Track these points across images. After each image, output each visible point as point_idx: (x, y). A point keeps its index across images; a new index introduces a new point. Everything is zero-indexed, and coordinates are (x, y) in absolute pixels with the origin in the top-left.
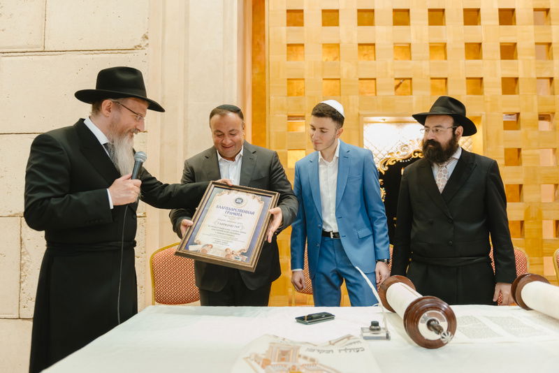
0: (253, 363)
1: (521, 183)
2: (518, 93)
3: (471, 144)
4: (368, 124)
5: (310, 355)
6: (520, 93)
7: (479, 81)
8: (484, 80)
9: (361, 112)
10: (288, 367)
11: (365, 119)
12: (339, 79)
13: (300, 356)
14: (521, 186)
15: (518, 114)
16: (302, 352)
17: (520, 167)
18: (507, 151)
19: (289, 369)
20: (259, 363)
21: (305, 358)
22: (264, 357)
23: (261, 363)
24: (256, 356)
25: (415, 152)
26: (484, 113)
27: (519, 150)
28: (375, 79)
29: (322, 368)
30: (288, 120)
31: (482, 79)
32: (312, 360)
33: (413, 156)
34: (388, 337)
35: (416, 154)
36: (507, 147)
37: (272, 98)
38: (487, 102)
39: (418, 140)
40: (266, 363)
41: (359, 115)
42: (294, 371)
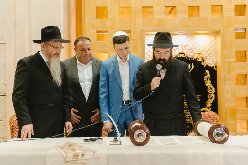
1: (246, 73)
2: (246, 15)
3: (216, 48)
4: (150, 36)
6: (247, 15)
7: (221, 7)
8: (223, 7)
9: (144, 29)
10: (71, 149)
11: (146, 33)
12: (130, 7)
13: (76, 145)
14: (246, 75)
15: (245, 29)
17: (246, 63)
18: (237, 52)
20: (60, 148)
21: (78, 146)
22: (62, 146)
25: (179, 54)
26: (222, 28)
27: (246, 52)
28: (153, 7)
29: (84, 148)
30: (97, 33)
31: (222, 6)
32: (81, 146)
33: (178, 56)
34: (120, 144)
35: (180, 55)
36: (238, 50)
37: (87, 20)
38: (225, 21)
39: (181, 45)
40: (63, 148)
41: (142, 30)
42: (73, 150)
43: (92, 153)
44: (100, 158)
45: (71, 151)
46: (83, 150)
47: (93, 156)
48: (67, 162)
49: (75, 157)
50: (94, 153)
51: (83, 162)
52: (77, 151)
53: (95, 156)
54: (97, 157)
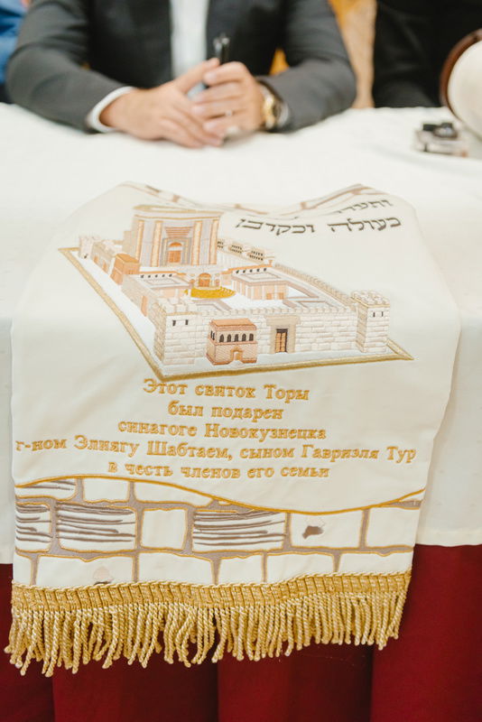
0: (89, 264)
5: (250, 239)
10: (188, 279)
13: (220, 244)
16: (228, 230)
19: (192, 282)
20: (105, 268)
21: (236, 249)
22: (118, 249)
23: (111, 267)
24: (99, 247)
29: (284, 276)
32: (256, 255)
40: (124, 266)
42: (205, 289)
43: (350, 320)
45: (188, 298)
46: (281, 296)
47: (359, 342)
48: (164, 379)
49: (224, 350)
50: (363, 318)
51: (285, 380)
52: (242, 304)
53: (374, 344)
54: (389, 353)
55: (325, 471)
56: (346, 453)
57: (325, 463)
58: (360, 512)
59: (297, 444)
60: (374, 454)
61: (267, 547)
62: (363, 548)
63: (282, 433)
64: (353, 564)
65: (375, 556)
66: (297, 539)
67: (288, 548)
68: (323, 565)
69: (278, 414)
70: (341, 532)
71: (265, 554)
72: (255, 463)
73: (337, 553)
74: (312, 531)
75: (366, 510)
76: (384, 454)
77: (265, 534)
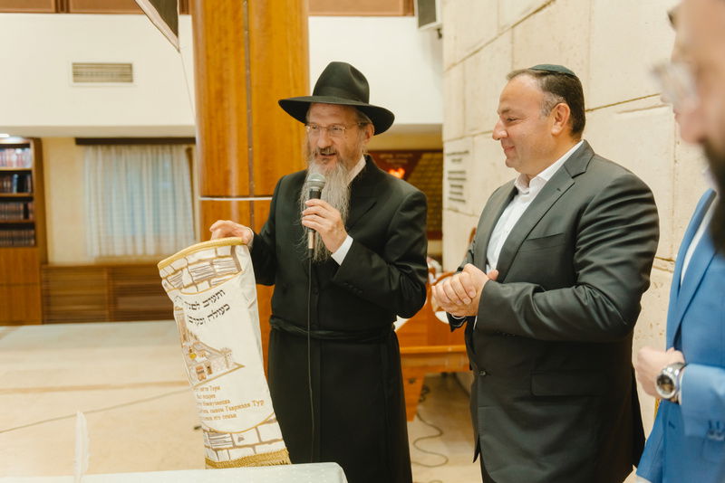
44: (243, 366)
47: (228, 366)
53: (232, 367)
54: (236, 367)
55: (235, 416)
56: (239, 407)
57: (233, 412)
58: (254, 430)
59: (223, 406)
60: (249, 405)
61: (228, 446)
62: (261, 443)
63: (218, 403)
64: (261, 450)
65: (267, 445)
66: (237, 444)
67: (235, 447)
68: (249, 452)
69: (214, 396)
70: (251, 438)
71: (228, 449)
72: (215, 414)
73: (253, 446)
74: (241, 439)
75: (256, 428)
76: (252, 404)
77: (225, 442)
